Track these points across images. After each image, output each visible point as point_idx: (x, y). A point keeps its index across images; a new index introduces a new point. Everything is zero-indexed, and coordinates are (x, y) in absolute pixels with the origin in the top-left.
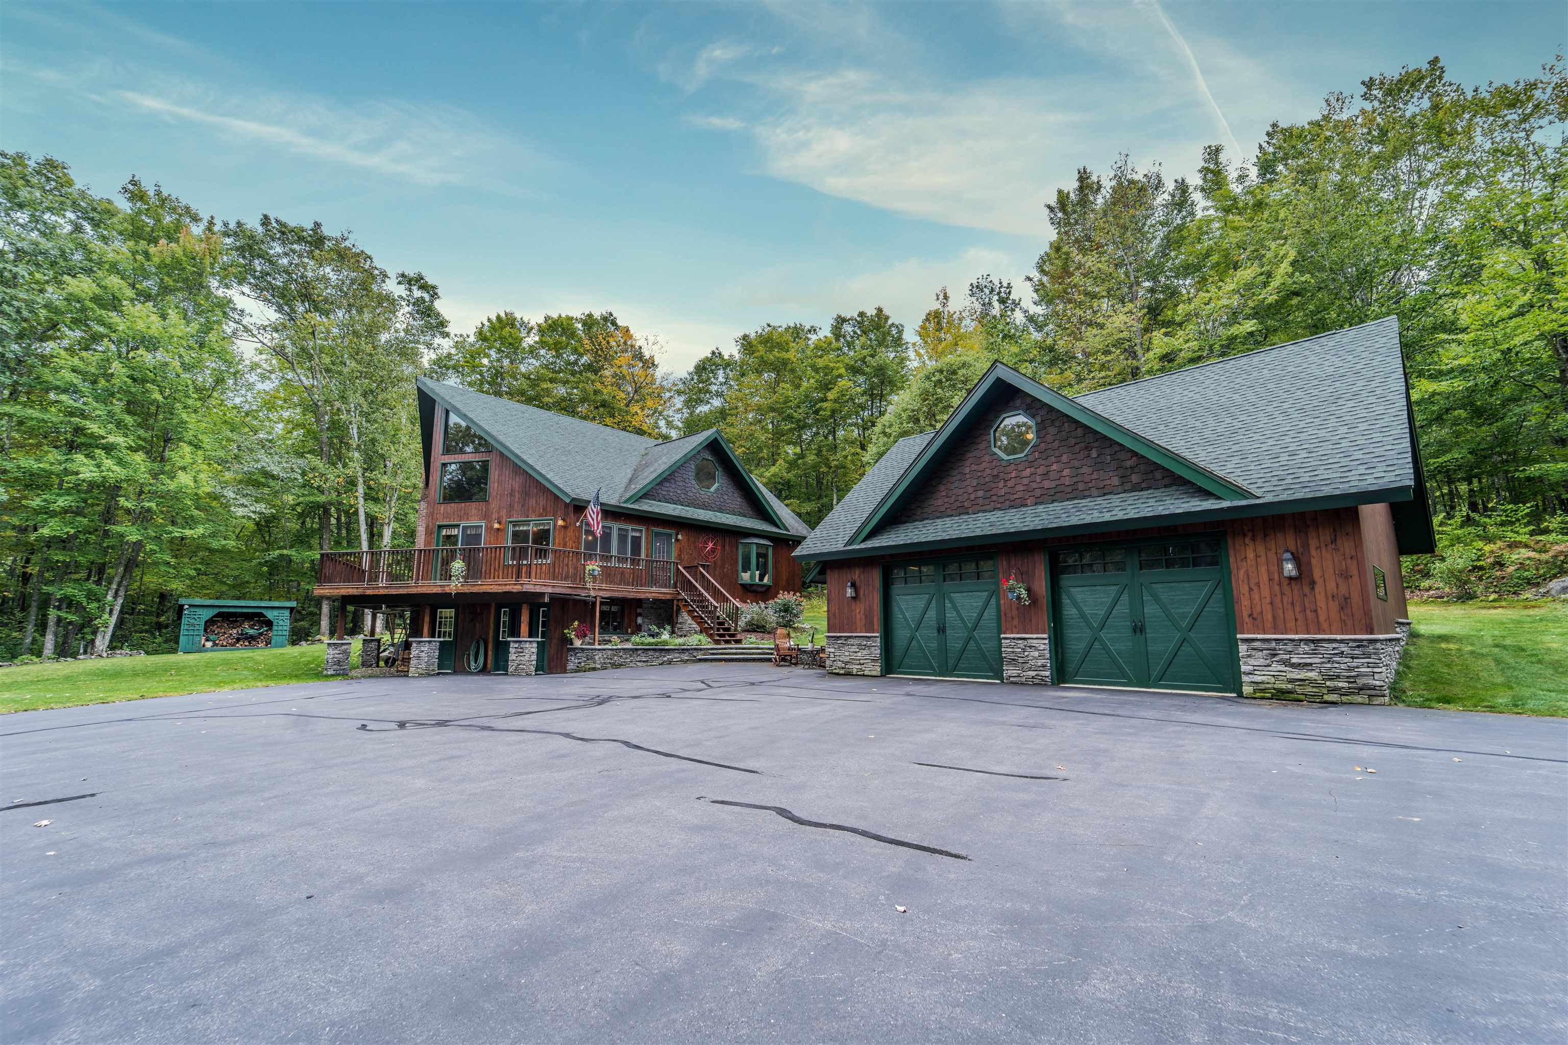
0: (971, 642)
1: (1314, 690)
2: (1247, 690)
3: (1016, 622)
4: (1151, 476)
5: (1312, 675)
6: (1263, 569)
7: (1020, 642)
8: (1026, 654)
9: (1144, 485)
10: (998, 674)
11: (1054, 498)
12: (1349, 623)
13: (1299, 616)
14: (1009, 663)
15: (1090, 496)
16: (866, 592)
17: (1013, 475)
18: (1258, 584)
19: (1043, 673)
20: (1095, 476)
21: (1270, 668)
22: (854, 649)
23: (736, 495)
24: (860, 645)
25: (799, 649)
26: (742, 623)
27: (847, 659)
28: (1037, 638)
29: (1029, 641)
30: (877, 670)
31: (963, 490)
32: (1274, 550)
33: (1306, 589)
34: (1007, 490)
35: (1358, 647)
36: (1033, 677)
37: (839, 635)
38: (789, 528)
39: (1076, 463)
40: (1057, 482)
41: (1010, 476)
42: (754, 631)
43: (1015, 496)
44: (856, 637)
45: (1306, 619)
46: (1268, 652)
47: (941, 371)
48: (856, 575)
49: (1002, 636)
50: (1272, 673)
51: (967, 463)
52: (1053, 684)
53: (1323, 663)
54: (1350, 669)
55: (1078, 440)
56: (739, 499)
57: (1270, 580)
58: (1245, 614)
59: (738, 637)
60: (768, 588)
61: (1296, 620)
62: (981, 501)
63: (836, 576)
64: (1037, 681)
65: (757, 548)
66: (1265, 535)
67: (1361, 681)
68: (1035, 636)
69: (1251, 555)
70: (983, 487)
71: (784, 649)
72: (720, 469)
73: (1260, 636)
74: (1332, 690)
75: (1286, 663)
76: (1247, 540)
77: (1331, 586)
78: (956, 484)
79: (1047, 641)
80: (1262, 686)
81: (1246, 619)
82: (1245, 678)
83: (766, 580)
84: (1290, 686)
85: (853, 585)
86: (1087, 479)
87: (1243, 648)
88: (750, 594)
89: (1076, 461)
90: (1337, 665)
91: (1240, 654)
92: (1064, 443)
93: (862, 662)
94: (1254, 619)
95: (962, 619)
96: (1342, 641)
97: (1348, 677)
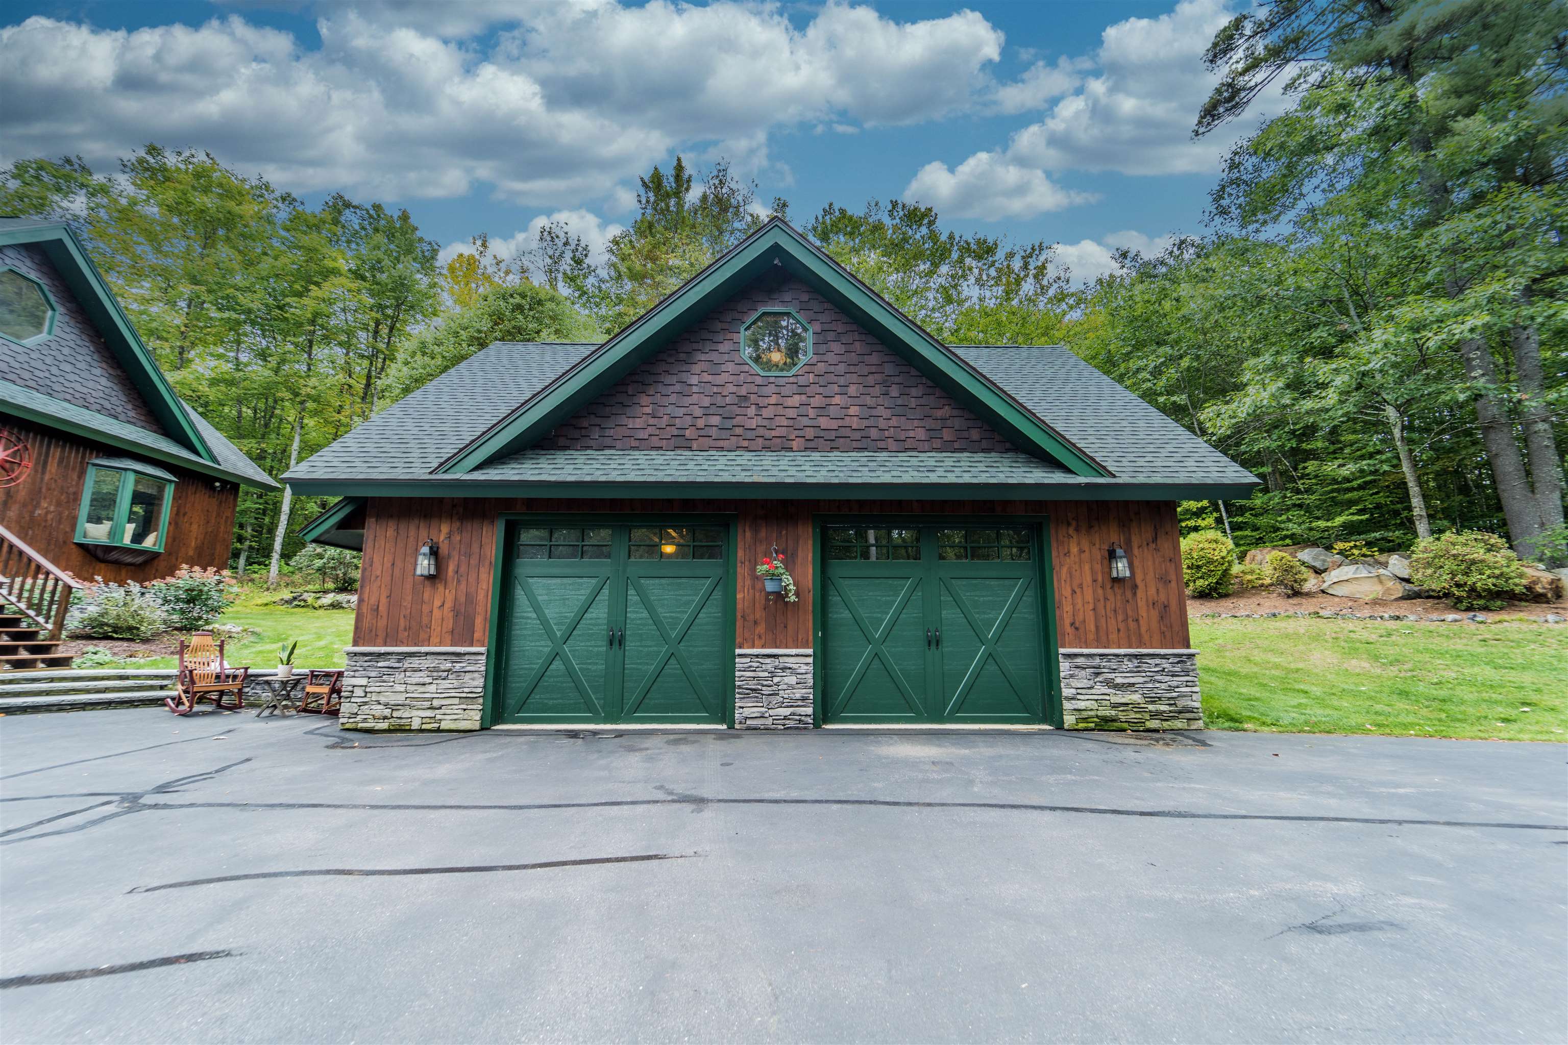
0: (672, 661)
1: (1138, 716)
2: (1069, 720)
3: (761, 629)
4: (965, 435)
5: (1136, 697)
6: (1087, 567)
7: (768, 661)
8: (776, 680)
9: (956, 445)
10: (724, 713)
11: (834, 445)
12: (1168, 634)
13: (1122, 626)
14: (746, 696)
15: (885, 449)
16: (463, 569)
17: (773, 400)
18: (1081, 586)
19: (803, 711)
20: (894, 422)
21: (1093, 691)
22: (417, 678)
23: (98, 372)
24: (436, 669)
25: (247, 676)
26: (74, 620)
27: (400, 699)
28: (797, 655)
29: (782, 659)
30: (473, 719)
31: (682, 411)
32: (1097, 546)
33: (1129, 594)
34: (759, 421)
35: (1178, 663)
36: (785, 718)
37: (383, 649)
38: (220, 459)
39: (869, 401)
40: (840, 423)
41: (767, 401)
42: (106, 637)
43: (774, 433)
44: (427, 654)
45: (1128, 630)
46: (1092, 670)
47: (523, 296)
48: (443, 532)
49: (738, 651)
50: (1096, 697)
51: (696, 368)
52: (817, 726)
53: (1146, 682)
54: (1171, 689)
55: (873, 369)
56: (104, 381)
57: (1095, 581)
58: (1067, 622)
59: (60, 653)
60: (152, 557)
61: (1119, 630)
62: (714, 432)
63: (391, 532)
64: (791, 723)
65: (137, 482)
66: (1091, 527)
67: (1181, 703)
68: (794, 651)
69: (1074, 550)
70: (721, 411)
71: (203, 677)
72: (60, 309)
73: (1086, 651)
74: (1155, 715)
75: (1109, 683)
76: (1071, 531)
77: (1152, 591)
78: (673, 398)
79: (810, 660)
80: (1085, 714)
81: (1068, 629)
82: (1067, 705)
83: (149, 542)
84: (1113, 713)
85: (434, 552)
86: (882, 424)
87: (1064, 666)
88: (103, 565)
89: (868, 397)
90: (1158, 685)
91: (1062, 675)
92: (852, 369)
93: (436, 703)
94: (1077, 629)
95: (657, 622)
96: (1164, 657)
97: (1169, 699)
